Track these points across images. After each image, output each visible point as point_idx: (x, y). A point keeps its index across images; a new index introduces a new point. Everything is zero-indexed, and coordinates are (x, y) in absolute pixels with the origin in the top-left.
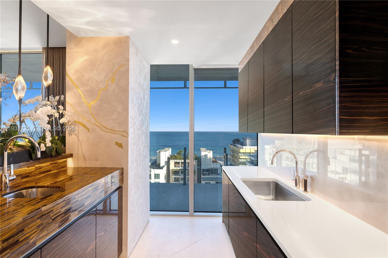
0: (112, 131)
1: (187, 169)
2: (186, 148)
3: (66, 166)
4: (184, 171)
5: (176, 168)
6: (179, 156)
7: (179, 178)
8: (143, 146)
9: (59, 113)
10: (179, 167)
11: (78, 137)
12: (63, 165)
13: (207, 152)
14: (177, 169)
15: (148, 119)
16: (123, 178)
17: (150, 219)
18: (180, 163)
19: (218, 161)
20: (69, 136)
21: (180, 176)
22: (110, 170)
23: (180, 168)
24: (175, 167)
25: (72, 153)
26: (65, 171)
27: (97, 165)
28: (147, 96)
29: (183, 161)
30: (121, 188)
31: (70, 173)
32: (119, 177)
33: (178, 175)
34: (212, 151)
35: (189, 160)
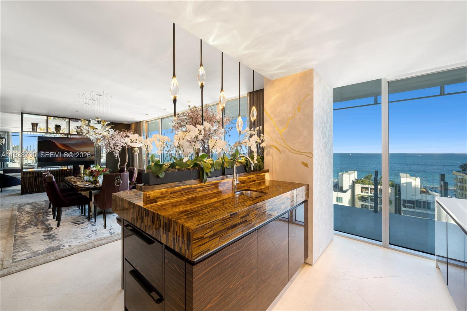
0: (299, 152)
1: (379, 197)
2: (377, 171)
3: (265, 179)
4: (376, 198)
5: (363, 194)
6: (367, 180)
7: (368, 206)
8: (326, 166)
9: (261, 139)
10: (367, 193)
11: (272, 157)
12: (262, 178)
13: (411, 179)
14: (365, 195)
15: (331, 141)
16: (309, 193)
17: (334, 237)
18: (369, 189)
19: (430, 192)
20: (267, 156)
21: (368, 203)
22: (298, 185)
23: (369, 194)
24: (362, 192)
25: (268, 169)
26: (264, 182)
27: (287, 180)
28: (331, 120)
29: (373, 187)
30: (307, 202)
31: (267, 184)
32: (305, 192)
33: (365, 202)
34: (419, 178)
35: (381, 186)
